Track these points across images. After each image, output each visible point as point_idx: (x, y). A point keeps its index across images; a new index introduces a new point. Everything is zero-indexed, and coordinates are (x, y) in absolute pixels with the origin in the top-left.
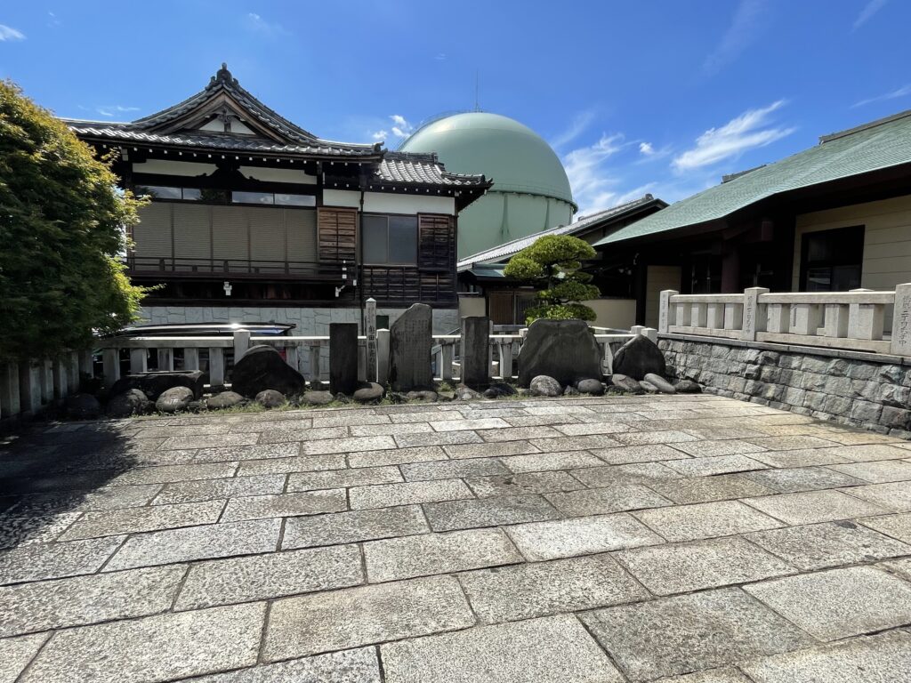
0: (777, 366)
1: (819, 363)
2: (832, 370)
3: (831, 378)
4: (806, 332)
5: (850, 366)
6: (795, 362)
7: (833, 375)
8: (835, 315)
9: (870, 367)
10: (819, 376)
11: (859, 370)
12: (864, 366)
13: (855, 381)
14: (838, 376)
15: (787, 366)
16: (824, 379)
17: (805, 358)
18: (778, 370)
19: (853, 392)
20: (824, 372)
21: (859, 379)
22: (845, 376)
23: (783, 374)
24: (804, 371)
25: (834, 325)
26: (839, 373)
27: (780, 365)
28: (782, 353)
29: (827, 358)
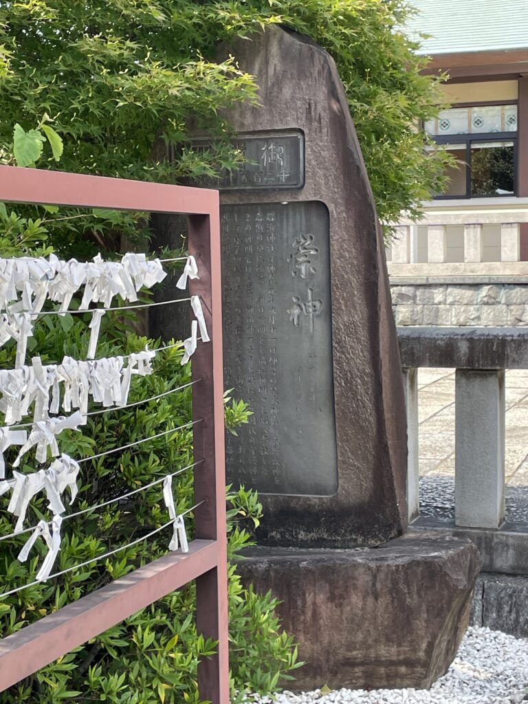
0: (415, 303)
1: (468, 293)
2: (485, 299)
3: (485, 308)
4: (442, 258)
5: (503, 292)
6: (438, 295)
7: (487, 304)
8: (475, 236)
9: (523, 290)
10: (472, 308)
11: (513, 295)
12: (518, 289)
13: (512, 307)
14: (493, 304)
15: (429, 302)
16: (478, 310)
17: (450, 289)
18: (419, 308)
19: (513, 318)
20: (475, 302)
21: (515, 304)
22: (499, 303)
23: (426, 312)
24: (452, 304)
25: (476, 248)
26: (492, 300)
27: (418, 302)
28: (418, 286)
29: (476, 286)
